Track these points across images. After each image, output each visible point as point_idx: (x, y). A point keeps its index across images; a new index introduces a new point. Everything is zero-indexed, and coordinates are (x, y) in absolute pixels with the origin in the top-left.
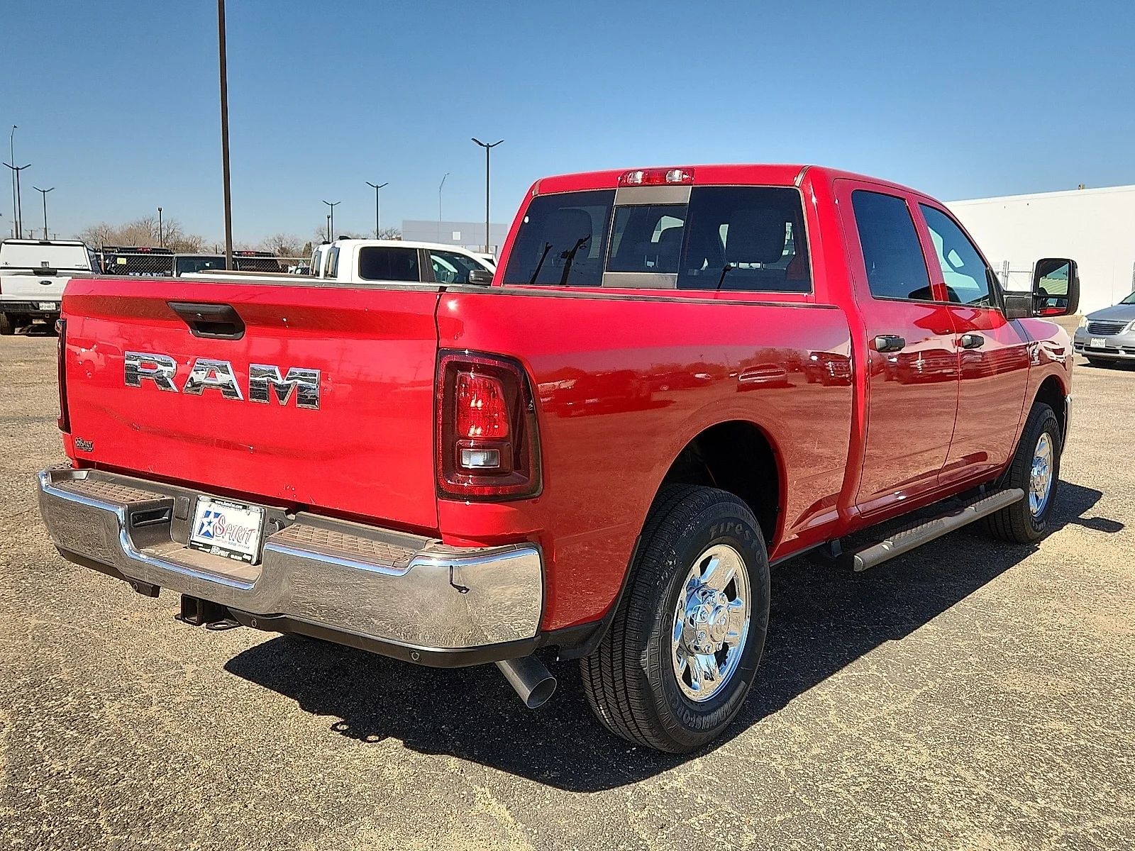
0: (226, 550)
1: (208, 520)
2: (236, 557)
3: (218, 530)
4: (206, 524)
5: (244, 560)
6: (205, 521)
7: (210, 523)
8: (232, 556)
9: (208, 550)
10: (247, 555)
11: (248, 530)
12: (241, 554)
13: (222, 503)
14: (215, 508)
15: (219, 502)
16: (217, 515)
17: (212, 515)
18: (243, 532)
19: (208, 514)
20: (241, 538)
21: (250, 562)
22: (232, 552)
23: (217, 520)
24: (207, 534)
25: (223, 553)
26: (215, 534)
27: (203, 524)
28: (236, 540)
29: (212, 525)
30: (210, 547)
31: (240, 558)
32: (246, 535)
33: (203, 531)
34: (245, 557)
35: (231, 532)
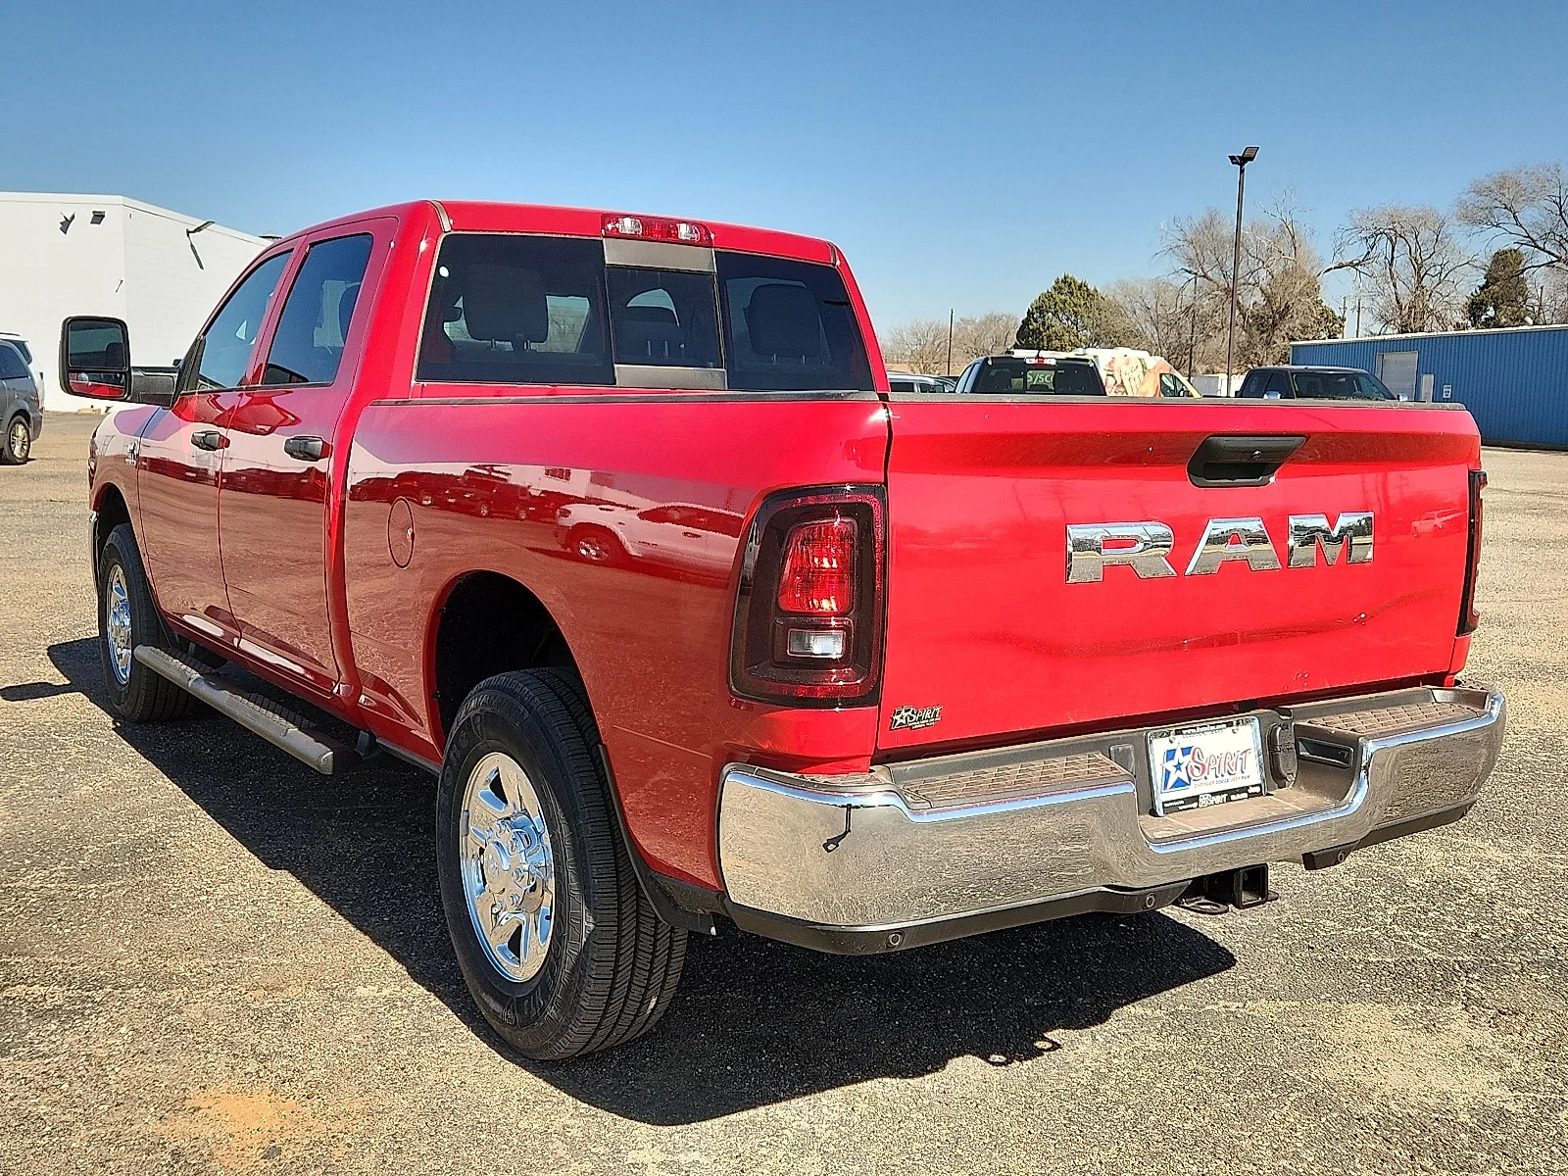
0: (1220, 793)
1: (1174, 762)
2: (1239, 796)
3: (1196, 771)
4: (1173, 770)
5: (1251, 795)
6: (1170, 765)
7: (1178, 767)
8: (1233, 797)
9: (1195, 805)
10: (1253, 786)
11: (1240, 753)
12: (1245, 789)
13: (1193, 731)
14: (1181, 741)
15: (1189, 731)
16: (1186, 751)
17: (1179, 753)
18: (1234, 760)
19: (1170, 755)
20: (1233, 768)
21: (1260, 794)
22: (1231, 792)
23: (1189, 757)
24: (1179, 783)
25: (1218, 799)
26: (1193, 778)
27: (1168, 773)
28: (1226, 774)
29: (1183, 767)
30: (1196, 799)
31: (1245, 795)
32: (1239, 762)
33: (1171, 782)
34: (1251, 790)
35: (1217, 766)
